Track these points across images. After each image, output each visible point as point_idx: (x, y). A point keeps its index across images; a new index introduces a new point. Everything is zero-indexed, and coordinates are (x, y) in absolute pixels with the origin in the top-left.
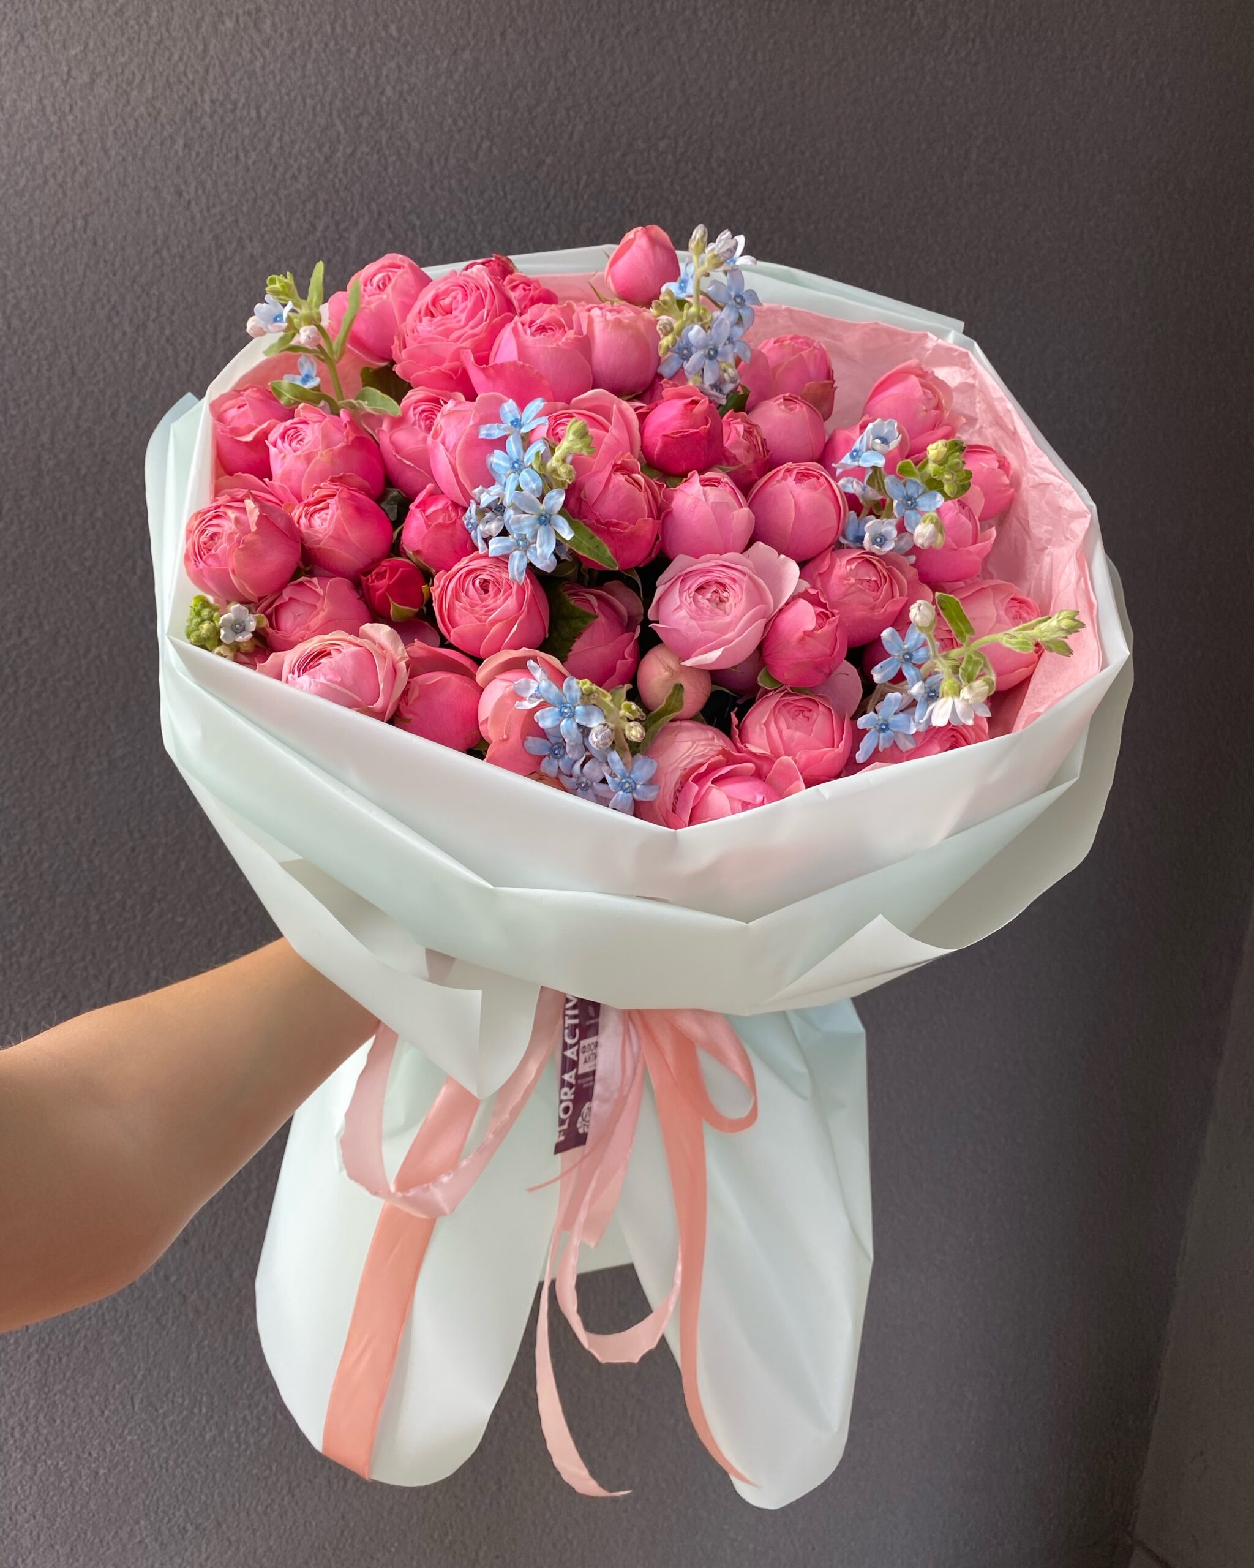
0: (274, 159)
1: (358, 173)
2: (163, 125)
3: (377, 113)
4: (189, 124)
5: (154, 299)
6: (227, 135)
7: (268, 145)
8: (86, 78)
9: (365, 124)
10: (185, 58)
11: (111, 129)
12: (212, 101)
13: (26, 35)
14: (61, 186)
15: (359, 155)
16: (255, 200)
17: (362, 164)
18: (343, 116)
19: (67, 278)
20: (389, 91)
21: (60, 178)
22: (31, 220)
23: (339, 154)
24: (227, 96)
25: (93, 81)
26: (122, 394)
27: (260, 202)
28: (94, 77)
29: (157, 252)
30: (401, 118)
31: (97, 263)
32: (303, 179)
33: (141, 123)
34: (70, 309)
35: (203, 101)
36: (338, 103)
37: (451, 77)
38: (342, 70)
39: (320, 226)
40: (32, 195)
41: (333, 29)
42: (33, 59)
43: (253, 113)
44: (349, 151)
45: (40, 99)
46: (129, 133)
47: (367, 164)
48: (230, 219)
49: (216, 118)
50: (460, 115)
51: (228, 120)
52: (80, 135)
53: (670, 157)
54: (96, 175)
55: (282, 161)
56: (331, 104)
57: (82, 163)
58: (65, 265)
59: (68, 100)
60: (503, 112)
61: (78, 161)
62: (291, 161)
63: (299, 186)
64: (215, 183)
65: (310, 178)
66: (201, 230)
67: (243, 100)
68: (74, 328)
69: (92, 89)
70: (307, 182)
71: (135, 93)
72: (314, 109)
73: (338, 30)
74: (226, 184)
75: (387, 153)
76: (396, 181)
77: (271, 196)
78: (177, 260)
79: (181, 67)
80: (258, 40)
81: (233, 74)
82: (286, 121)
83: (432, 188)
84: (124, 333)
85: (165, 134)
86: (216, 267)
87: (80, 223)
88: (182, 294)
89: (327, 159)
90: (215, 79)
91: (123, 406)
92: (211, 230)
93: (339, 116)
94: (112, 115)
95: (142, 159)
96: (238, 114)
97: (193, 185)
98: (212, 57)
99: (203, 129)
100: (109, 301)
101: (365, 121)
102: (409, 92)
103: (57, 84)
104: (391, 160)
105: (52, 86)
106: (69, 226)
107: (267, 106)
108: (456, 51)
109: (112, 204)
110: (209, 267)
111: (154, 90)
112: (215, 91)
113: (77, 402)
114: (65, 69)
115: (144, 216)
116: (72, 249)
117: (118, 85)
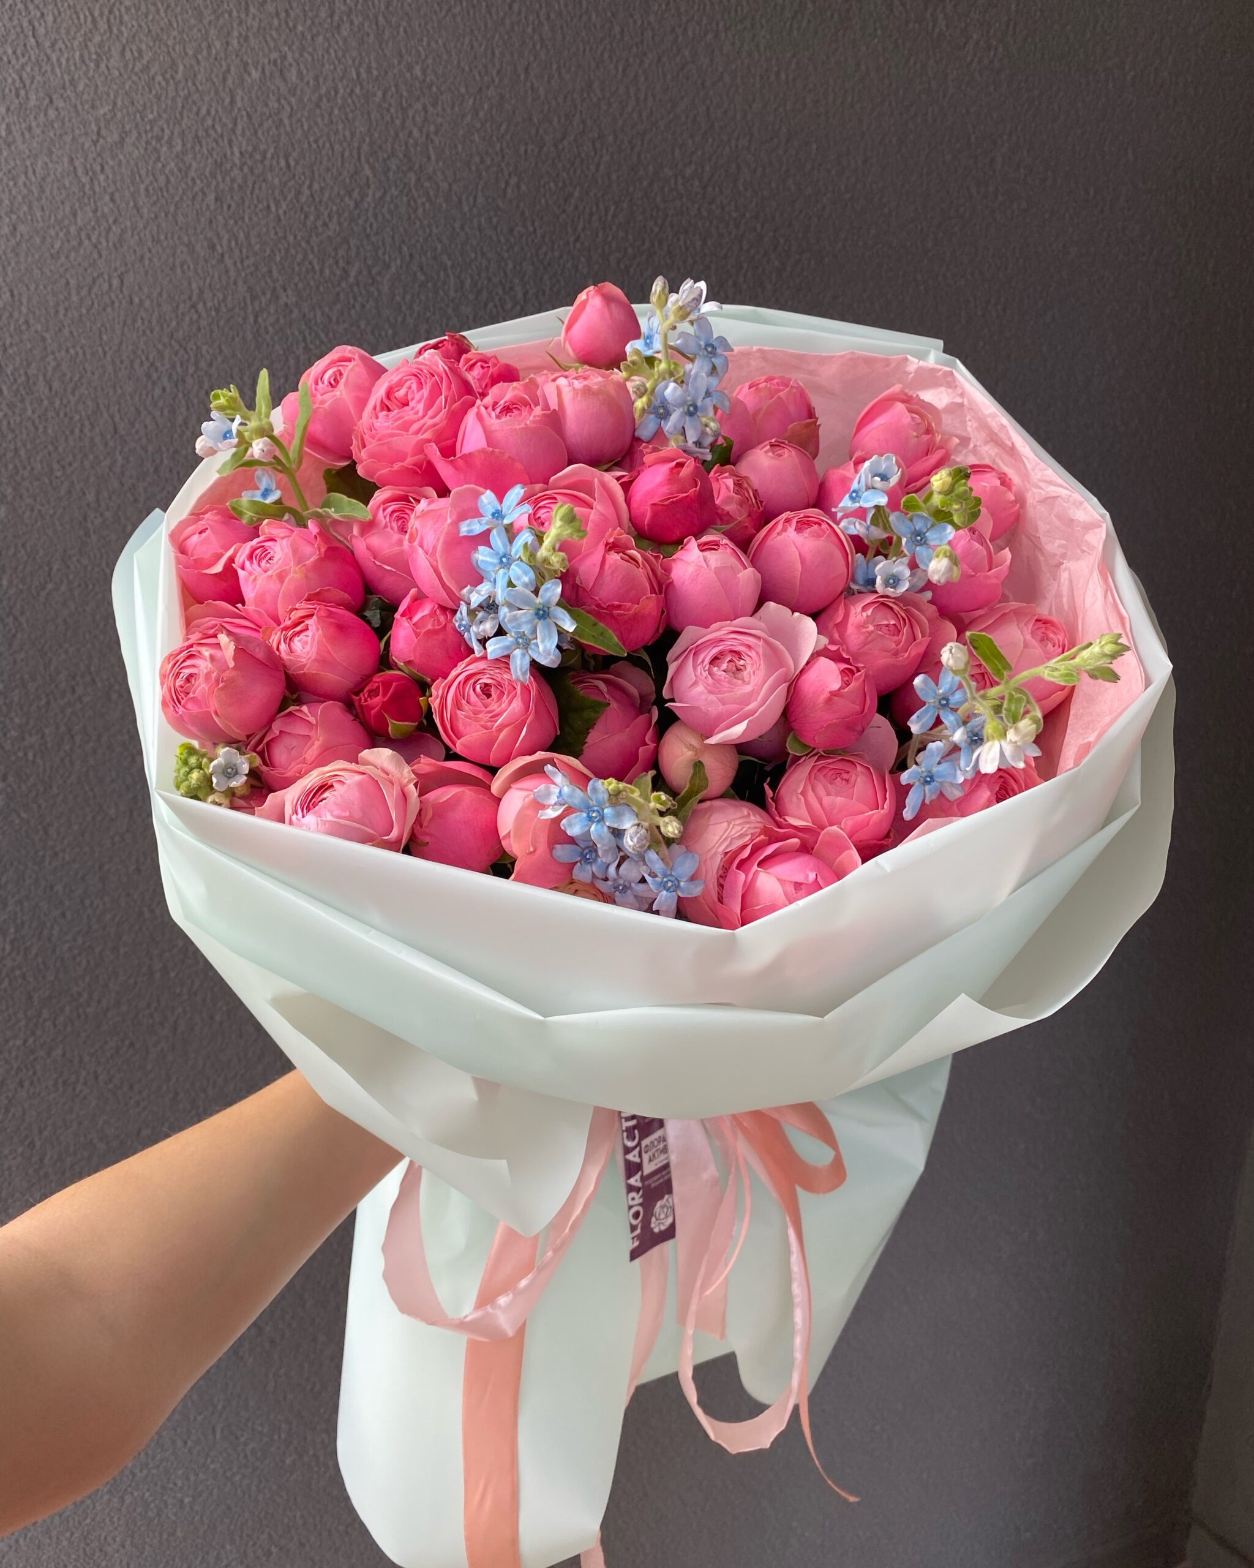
0: (306, 208)
1: (388, 217)
2: (193, 180)
3: (405, 156)
4: (219, 178)
5: (191, 354)
6: (257, 186)
7: (299, 193)
8: (116, 137)
9: (394, 167)
10: (213, 112)
11: (142, 187)
12: (241, 153)
13: (54, 97)
14: (95, 246)
15: (388, 199)
16: (287, 250)
17: (392, 207)
18: (371, 160)
19: (105, 337)
20: (416, 133)
21: (94, 239)
22: (68, 283)
23: (369, 199)
24: (255, 149)
25: (122, 140)
26: (164, 449)
27: (293, 252)
28: (124, 135)
29: (193, 306)
30: (429, 158)
31: (134, 321)
32: (333, 226)
33: (172, 179)
34: (110, 368)
35: (232, 153)
36: (365, 147)
37: (477, 115)
38: (369, 114)
39: (353, 273)
40: (67, 257)
41: (358, 74)
42: (63, 123)
43: (283, 163)
44: (379, 194)
45: (71, 160)
46: (161, 189)
47: (397, 207)
48: (265, 270)
49: (246, 170)
50: (487, 153)
51: (256, 172)
52: (112, 195)
53: (697, 183)
54: (130, 232)
55: (313, 209)
56: (359, 148)
57: (115, 222)
58: (102, 325)
59: (99, 160)
60: (530, 147)
61: (111, 220)
62: (322, 209)
63: (331, 233)
64: (247, 237)
65: (340, 224)
66: (235, 283)
67: (272, 150)
68: (114, 387)
69: (122, 147)
70: (338, 228)
71: (165, 148)
72: (343, 155)
73: (364, 75)
74: (259, 236)
75: (416, 195)
76: (426, 222)
77: (303, 244)
78: (213, 313)
79: (210, 122)
80: (283, 89)
81: (261, 125)
82: (315, 169)
83: (462, 228)
84: (164, 389)
85: (196, 189)
86: (251, 319)
87: (116, 282)
88: (219, 347)
89: (357, 206)
90: (243, 131)
91: (166, 462)
92: (245, 282)
93: (368, 162)
94: (143, 172)
95: (175, 216)
96: (267, 163)
97: (226, 237)
98: (239, 109)
99: (233, 181)
100: (147, 359)
101: (393, 164)
102: (436, 133)
103: (87, 146)
104: (419, 202)
105: (83, 145)
106: (106, 286)
107: (295, 155)
108: (480, 90)
109: (147, 262)
110: (245, 319)
111: (184, 145)
112: (244, 143)
113: (120, 458)
114: (95, 129)
115: (179, 271)
116: (109, 310)
117: (147, 143)
